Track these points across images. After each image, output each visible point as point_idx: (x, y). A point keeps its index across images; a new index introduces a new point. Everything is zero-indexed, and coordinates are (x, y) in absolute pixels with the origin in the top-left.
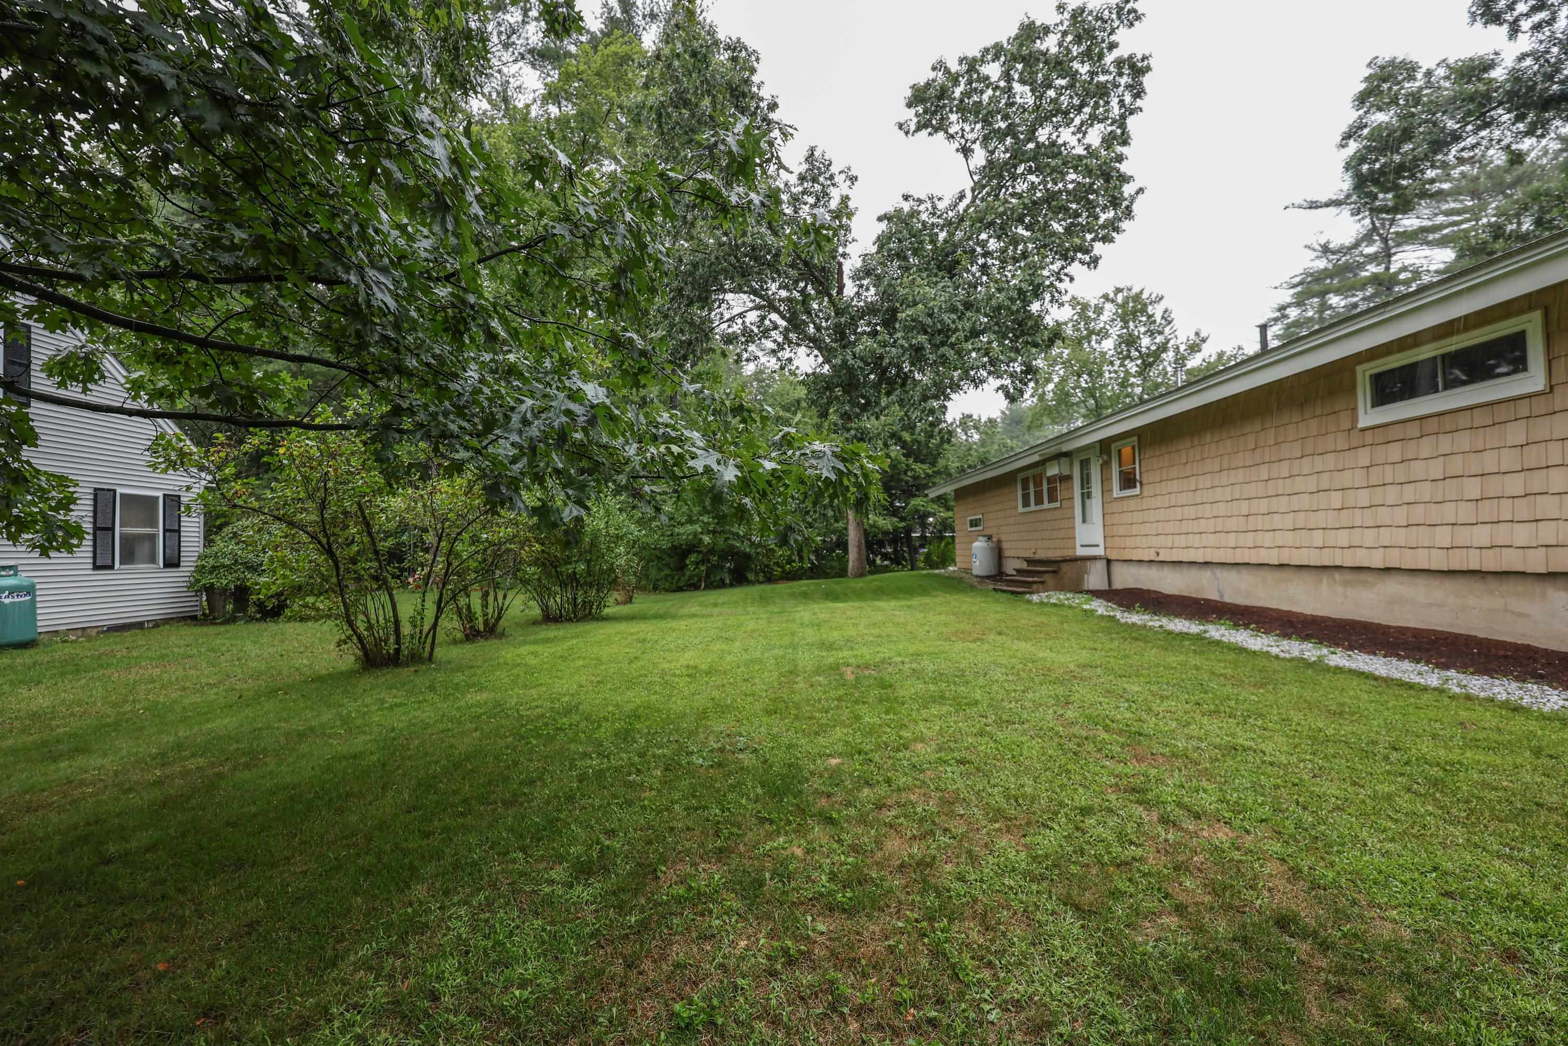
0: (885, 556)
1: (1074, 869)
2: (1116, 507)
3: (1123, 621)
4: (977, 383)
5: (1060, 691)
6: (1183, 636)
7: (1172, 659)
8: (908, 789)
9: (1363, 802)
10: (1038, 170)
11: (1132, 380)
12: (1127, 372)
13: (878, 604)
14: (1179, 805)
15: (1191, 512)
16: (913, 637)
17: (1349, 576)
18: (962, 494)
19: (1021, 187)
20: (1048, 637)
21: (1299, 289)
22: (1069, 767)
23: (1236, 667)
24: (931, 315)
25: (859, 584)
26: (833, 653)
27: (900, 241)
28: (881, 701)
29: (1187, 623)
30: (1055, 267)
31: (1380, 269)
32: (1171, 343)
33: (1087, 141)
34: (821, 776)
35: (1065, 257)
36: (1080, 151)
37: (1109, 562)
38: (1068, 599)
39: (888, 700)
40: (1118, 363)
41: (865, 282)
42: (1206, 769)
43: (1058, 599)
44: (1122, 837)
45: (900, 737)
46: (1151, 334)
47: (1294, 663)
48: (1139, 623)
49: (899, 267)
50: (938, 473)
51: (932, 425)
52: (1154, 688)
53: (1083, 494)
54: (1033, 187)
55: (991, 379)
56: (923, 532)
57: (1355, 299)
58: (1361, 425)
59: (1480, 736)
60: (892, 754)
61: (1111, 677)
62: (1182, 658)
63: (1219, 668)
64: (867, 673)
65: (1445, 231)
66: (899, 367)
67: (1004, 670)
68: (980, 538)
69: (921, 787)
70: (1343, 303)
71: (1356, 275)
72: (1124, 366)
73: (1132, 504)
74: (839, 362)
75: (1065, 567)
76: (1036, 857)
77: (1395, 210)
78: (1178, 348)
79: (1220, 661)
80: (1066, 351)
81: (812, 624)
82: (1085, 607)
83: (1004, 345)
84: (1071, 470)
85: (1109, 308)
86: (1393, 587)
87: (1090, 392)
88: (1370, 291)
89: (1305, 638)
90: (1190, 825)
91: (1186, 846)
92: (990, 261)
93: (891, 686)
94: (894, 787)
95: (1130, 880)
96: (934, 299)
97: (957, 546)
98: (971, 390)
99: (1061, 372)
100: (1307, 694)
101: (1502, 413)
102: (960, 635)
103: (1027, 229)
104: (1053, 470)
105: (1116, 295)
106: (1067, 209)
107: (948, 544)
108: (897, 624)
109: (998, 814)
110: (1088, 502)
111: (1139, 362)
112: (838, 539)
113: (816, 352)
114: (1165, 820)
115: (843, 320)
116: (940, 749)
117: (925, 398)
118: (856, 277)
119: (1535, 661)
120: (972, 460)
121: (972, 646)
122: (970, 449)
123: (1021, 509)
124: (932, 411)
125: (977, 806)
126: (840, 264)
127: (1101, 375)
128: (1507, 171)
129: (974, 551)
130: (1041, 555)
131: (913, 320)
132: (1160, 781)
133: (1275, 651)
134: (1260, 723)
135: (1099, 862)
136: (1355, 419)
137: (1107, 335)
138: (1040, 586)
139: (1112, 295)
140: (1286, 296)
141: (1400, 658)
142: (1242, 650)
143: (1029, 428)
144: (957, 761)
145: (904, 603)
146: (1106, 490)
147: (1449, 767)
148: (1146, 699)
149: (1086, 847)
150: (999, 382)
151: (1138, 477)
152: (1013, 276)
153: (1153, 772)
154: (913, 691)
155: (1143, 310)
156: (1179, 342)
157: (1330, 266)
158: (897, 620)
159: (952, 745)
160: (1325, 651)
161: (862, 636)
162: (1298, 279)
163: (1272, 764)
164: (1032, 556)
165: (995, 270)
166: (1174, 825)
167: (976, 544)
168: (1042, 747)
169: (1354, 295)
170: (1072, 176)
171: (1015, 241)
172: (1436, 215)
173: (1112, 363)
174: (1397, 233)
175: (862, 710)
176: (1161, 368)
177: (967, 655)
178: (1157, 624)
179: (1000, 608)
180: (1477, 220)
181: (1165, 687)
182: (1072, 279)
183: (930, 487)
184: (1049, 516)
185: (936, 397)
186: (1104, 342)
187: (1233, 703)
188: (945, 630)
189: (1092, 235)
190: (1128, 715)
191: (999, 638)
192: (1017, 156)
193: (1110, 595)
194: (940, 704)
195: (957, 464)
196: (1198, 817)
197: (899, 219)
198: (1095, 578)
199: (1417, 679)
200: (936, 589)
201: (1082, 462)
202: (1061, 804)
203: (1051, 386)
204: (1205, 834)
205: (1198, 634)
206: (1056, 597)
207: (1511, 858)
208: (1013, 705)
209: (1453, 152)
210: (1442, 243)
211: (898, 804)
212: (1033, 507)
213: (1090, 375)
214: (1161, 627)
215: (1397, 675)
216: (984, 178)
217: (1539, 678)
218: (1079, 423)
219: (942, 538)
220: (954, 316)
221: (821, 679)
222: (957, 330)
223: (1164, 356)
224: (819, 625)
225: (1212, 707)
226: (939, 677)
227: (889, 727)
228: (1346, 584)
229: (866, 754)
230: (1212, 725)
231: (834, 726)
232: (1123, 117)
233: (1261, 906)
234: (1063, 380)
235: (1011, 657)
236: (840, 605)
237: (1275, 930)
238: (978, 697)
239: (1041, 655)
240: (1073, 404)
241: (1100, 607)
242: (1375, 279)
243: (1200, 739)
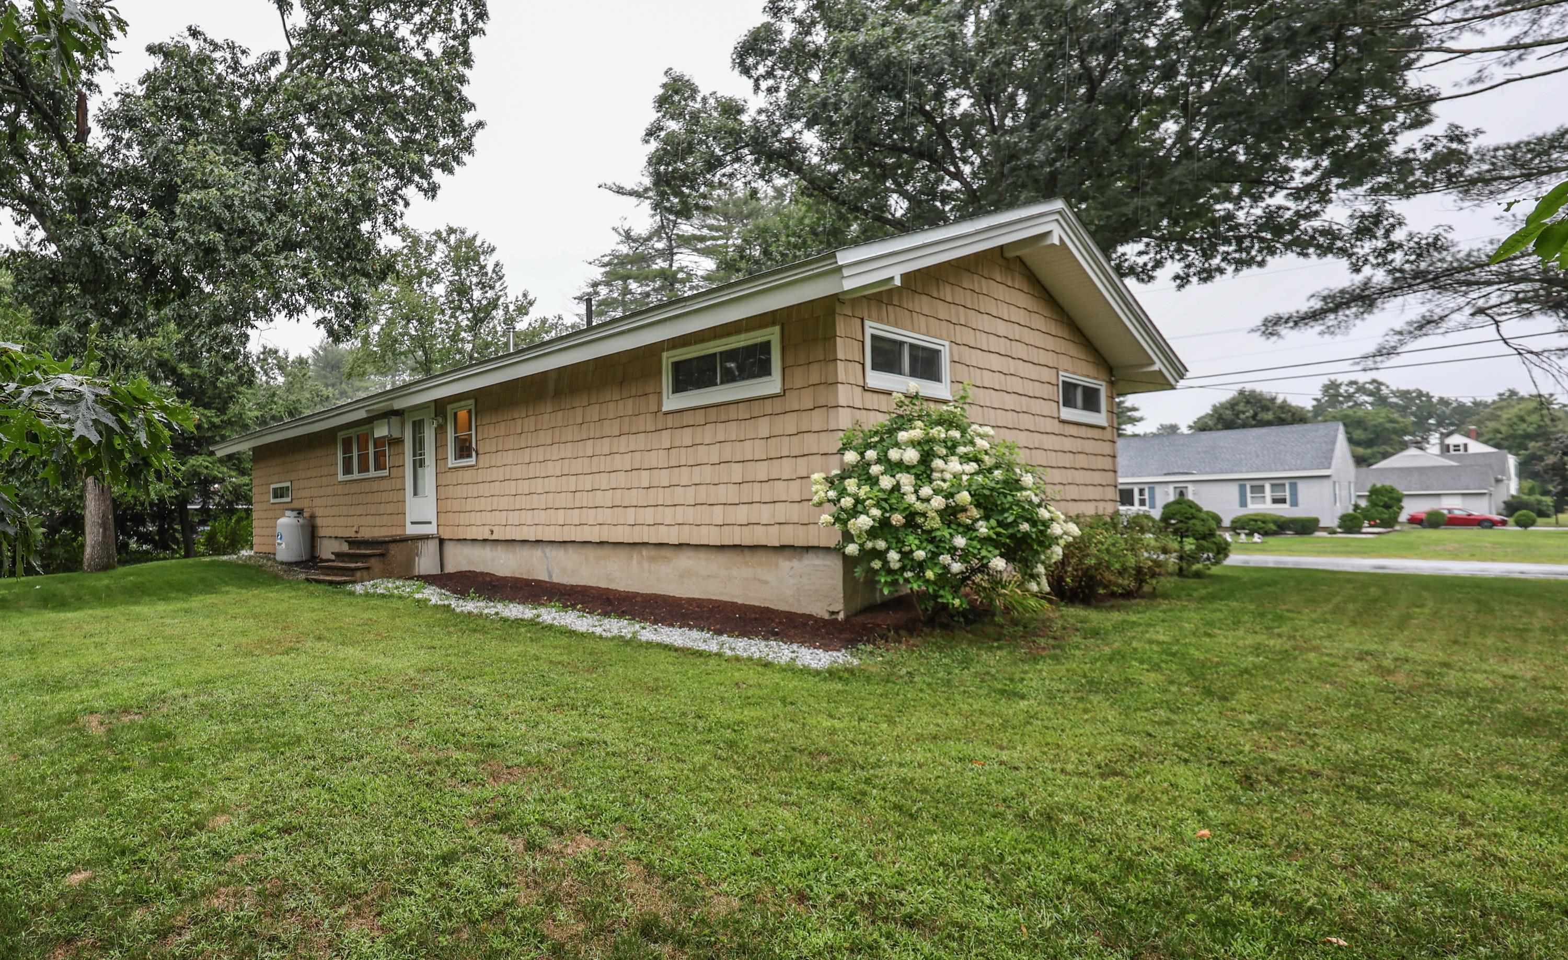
0: (144, 538)
1: (444, 940)
2: (450, 478)
3: (458, 610)
4: (293, 311)
5: (401, 706)
6: (518, 622)
7: (513, 650)
8: (207, 892)
9: (688, 778)
10: (373, 61)
11: (463, 334)
12: (458, 324)
13: (137, 609)
14: (543, 823)
15: (524, 486)
16: (196, 656)
17: (653, 552)
18: (262, 454)
19: (351, 74)
20: (380, 638)
21: (608, 269)
22: (423, 805)
23: (570, 653)
24: (229, 207)
25: (103, 580)
26: (64, 694)
27: (183, 91)
28: (154, 761)
29: (521, 607)
30: (390, 184)
31: (665, 265)
32: (502, 300)
33: (428, 45)
34: (53, 910)
35: (400, 175)
36: (419, 55)
37: (442, 541)
38: (397, 588)
39: (165, 758)
40: (448, 312)
41: (126, 135)
42: (560, 773)
43: (387, 588)
44: (492, 883)
45: (190, 813)
46: (483, 286)
47: (616, 642)
48: (475, 611)
49: (182, 128)
50: (229, 423)
51: (226, 357)
52: (500, 687)
53: (414, 461)
54: (364, 78)
55: (310, 309)
56: (205, 503)
57: (648, 289)
58: (665, 409)
59: (750, 693)
60: (178, 842)
61: (455, 681)
62: (521, 648)
63: (556, 655)
64: (126, 719)
65: (708, 243)
66: (176, 270)
67: (330, 689)
68: (288, 513)
69: (226, 885)
70: (639, 291)
71: (649, 266)
72: (456, 318)
73: (467, 476)
74: (78, 244)
75: (394, 549)
76: (398, 939)
77: (678, 214)
78: (507, 307)
79: (555, 647)
80: (395, 289)
81: (19, 651)
82: (417, 596)
83: (327, 267)
84: (403, 432)
85: (441, 252)
86: (685, 561)
87: (420, 342)
88: (658, 284)
89: (621, 615)
90: (554, 845)
91: (554, 870)
92: (310, 156)
93: (169, 735)
94: (186, 894)
95: (505, 933)
96: (234, 186)
97: (255, 523)
98: (280, 318)
99: (389, 313)
100: (630, 673)
101: (756, 409)
102: (268, 646)
103: (356, 127)
104: (381, 431)
105: (449, 235)
106: (404, 120)
107: (239, 521)
108: (168, 639)
109: (345, 893)
110: (420, 470)
111: (470, 315)
112: (64, 513)
113: (33, 220)
114: (531, 846)
115: (85, 181)
116: (253, 818)
117: (217, 320)
118: (108, 121)
119: (773, 621)
120: (278, 408)
121: (284, 659)
122: (274, 395)
123: (341, 477)
124: (227, 340)
125: (313, 890)
126: (83, 99)
127: (431, 323)
128: (745, 203)
129: (279, 530)
130: (367, 533)
131: (201, 207)
132: (522, 799)
133: (598, 631)
134: (598, 711)
135: (470, 921)
136: (660, 404)
137: (438, 279)
138: (365, 573)
139: (444, 234)
140: (598, 273)
141: (691, 628)
142: (572, 633)
143: (350, 375)
144: (279, 830)
145: (180, 605)
146: (440, 459)
147: (738, 727)
148: (493, 702)
149: (453, 905)
150: (320, 314)
151: (474, 445)
152: (339, 182)
153: (512, 789)
154: (205, 738)
155: (476, 259)
156: (509, 300)
157: (631, 253)
158: (168, 631)
159: (271, 808)
160: (637, 627)
161: (113, 662)
162: (606, 259)
163: (614, 754)
164: (353, 535)
165: (315, 169)
166: (541, 849)
167: (282, 521)
168: (390, 786)
169: (647, 285)
170: (409, 82)
171: (343, 138)
172: (703, 227)
173: (443, 312)
174: (677, 235)
175: (122, 780)
176: (491, 325)
177: (280, 673)
178: (493, 611)
179: (316, 603)
180: (728, 239)
181: (510, 684)
182: (407, 204)
183: (216, 443)
184: (375, 486)
185: (233, 320)
186: (435, 286)
187: (572, 694)
188: (244, 640)
189: (431, 159)
190: (479, 724)
191: (318, 645)
192: (347, 34)
193: (441, 580)
194: (247, 750)
195: (257, 413)
196: (560, 833)
197: (182, 59)
198: (426, 563)
199: (703, 647)
200: (227, 584)
201: (414, 423)
202: (419, 857)
203: (376, 328)
204: (570, 851)
205: (532, 620)
206: (384, 586)
207: (787, 803)
208: (347, 734)
209: (718, 175)
210: (706, 252)
211: (195, 921)
212: (356, 475)
213: (419, 321)
214: (497, 614)
215: (690, 644)
216: (305, 45)
217: (777, 636)
218: (406, 377)
219: (232, 511)
220: (260, 215)
221: (43, 741)
222: (264, 235)
223: (494, 313)
224: (32, 652)
225: (556, 700)
226: (241, 710)
227: (171, 800)
228: (652, 559)
229: (134, 852)
230: (558, 720)
231: (74, 818)
232: (466, 35)
233: (627, 918)
234: (390, 322)
235: (337, 669)
236: (69, 615)
237: (642, 941)
238: (300, 731)
239: (374, 662)
240: (401, 353)
241: (433, 595)
242: (662, 274)
243: (550, 739)
